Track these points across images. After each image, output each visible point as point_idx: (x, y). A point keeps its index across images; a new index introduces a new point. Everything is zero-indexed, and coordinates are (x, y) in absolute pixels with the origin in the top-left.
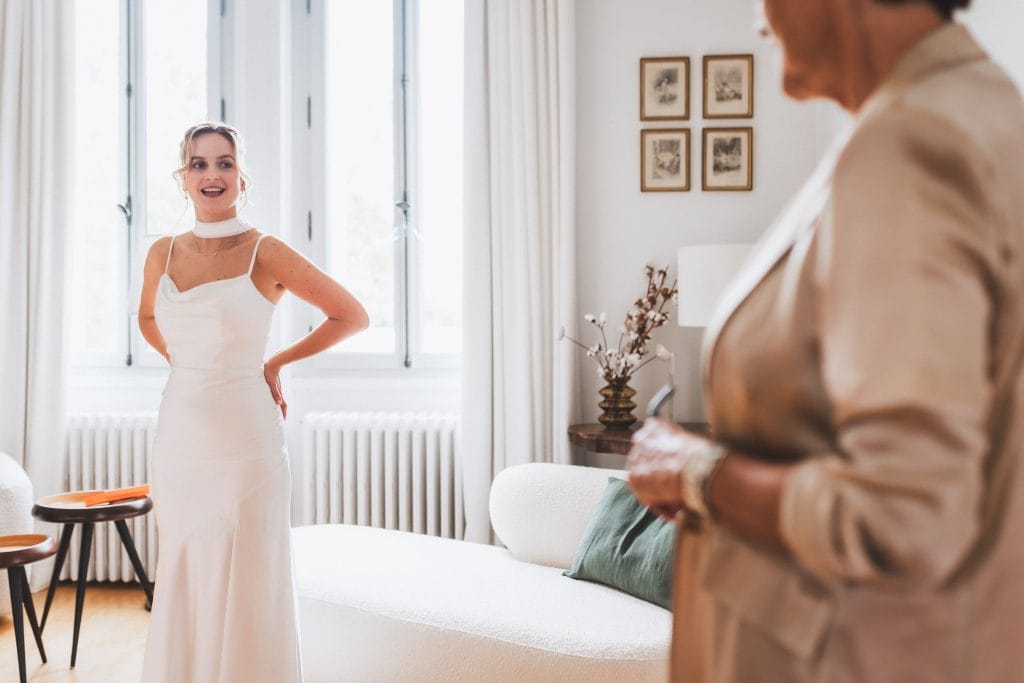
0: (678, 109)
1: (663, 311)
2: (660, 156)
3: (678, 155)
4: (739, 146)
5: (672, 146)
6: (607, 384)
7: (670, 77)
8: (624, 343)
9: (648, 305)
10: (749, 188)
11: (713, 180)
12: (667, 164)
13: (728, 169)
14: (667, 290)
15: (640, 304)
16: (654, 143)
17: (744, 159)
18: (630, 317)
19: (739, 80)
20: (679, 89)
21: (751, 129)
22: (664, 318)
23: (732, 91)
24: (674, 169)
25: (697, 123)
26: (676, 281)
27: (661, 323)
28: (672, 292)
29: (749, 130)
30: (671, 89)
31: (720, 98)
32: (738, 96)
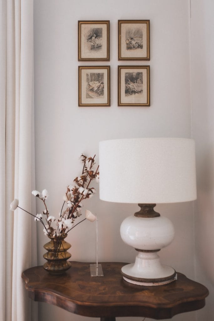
0: (102, 54)
1: (89, 187)
2: (91, 83)
3: (102, 83)
4: (142, 77)
5: (99, 77)
6: (50, 240)
7: (97, 34)
8: (65, 209)
9: (81, 182)
10: (148, 105)
11: (125, 99)
12: (96, 89)
13: (134, 92)
14: (93, 172)
15: (76, 180)
16: (87, 75)
17: (144, 87)
18: (69, 190)
19: (141, 36)
20: (103, 41)
21: (149, 66)
22: (90, 192)
23: (136, 43)
24: (100, 92)
25: (114, 63)
26: (99, 166)
27: (88, 195)
28: (96, 173)
29: (148, 67)
30: (98, 41)
31: (129, 48)
32: (140, 46)
